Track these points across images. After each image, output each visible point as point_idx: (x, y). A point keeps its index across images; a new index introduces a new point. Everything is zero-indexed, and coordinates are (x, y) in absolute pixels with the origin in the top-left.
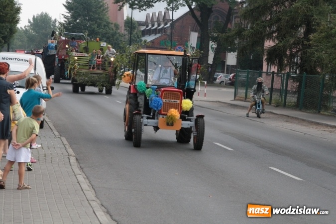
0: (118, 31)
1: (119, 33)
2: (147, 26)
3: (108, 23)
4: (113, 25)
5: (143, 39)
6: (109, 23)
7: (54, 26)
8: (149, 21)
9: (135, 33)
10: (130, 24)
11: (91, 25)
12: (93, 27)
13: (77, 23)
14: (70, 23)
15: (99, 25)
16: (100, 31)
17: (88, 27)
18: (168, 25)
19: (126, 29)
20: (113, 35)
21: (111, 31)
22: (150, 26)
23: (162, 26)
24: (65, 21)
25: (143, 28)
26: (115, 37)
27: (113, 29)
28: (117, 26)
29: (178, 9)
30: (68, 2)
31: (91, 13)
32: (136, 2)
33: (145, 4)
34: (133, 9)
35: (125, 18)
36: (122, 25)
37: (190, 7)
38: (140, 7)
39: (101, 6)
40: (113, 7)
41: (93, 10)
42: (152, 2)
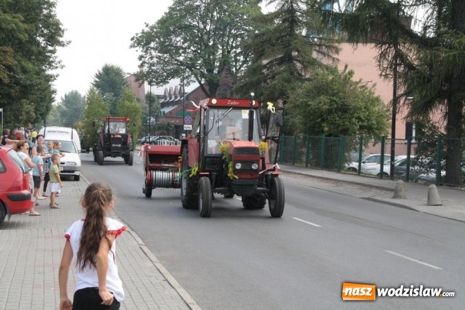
2: (166, 99)
5: (162, 110)
8: (167, 95)
9: (154, 105)
10: (150, 98)
18: (184, 98)
19: (147, 103)
22: (168, 99)
23: (178, 98)
25: (162, 101)
29: (189, 84)
30: (96, 81)
31: (116, 90)
32: (154, 80)
33: (161, 82)
34: (151, 85)
35: (146, 93)
36: (143, 99)
37: (200, 82)
38: (157, 84)
39: (124, 84)
40: (134, 85)
41: (118, 87)
42: (168, 79)
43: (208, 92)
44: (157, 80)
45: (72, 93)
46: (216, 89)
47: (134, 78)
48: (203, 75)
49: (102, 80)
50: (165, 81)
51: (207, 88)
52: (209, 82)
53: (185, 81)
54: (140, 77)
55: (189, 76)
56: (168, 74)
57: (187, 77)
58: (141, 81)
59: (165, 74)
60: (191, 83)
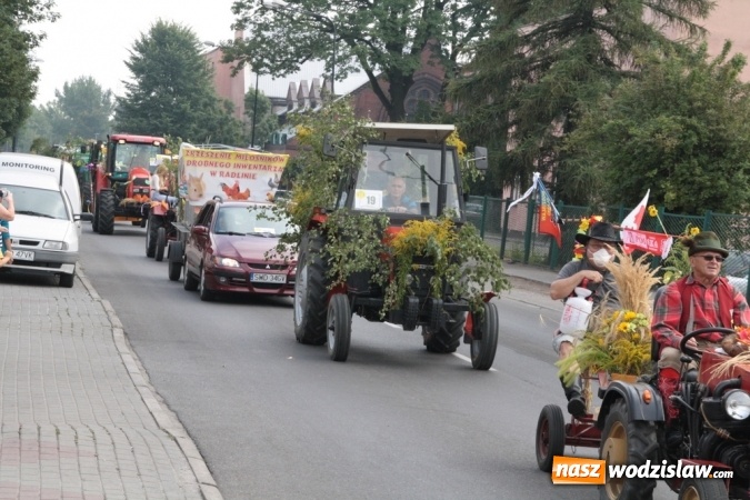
0: (233, 115)
1: (233, 119)
2: (290, 107)
3: (212, 100)
4: (222, 104)
5: (281, 132)
6: (214, 99)
7: (107, 103)
8: (294, 98)
9: (264, 120)
10: (255, 102)
11: (179, 102)
12: (183, 106)
13: (152, 98)
14: (137, 98)
15: (194, 105)
16: (196, 115)
17: (172, 107)
19: (247, 113)
20: (222, 123)
21: (219, 116)
22: (295, 107)
23: (319, 107)
24: (129, 95)
25: (281, 111)
26: (226, 128)
27: (221, 112)
28: (229, 106)
29: (346, 76)
30: (135, 58)
31: (179, 80)
32: (266, 61)
33: (283, 66)
34: (259, 73)
35: (247, 91)
36: (239, 103)
37: (369, 73)
38: (273, 71)
39: (200, 67)
40: (222, 70)
41: (184, 73)
42: (297, 61)
43: (387, 95)
44: (272, 61)
45: (80, 83)
46: (405, 91)
47: (220, 54)
48: (377, 57)
49: (147, 55)
50: (290, 67)
51: (385, 86)
52: (392, 74)
53: (337, 69)
54: (234, 54)
55: (347, 57)
56: (297, 49)
57: (341, 60)
58: (236, 63)
59: (292, 49)
60: (349, 72)
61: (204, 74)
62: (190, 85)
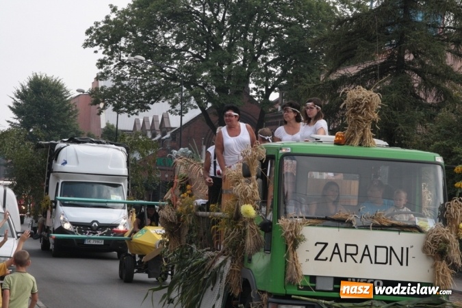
6: (79, 132)
8: (139, 130)
12: (55, 138)
13: (30, 133)
18: (168, 135)
23: (158, 136)
30: (17, 104)
31: (51, 119)
32: (124, 103)
33: (137, 106)
34: (119, 112)
35: (103, 126)
36: (96, 135)
37: (202, 109)
38: (129, 110)
41: (55, 114)
42: (148, 102)
44: (128, 103)
48: (210, 97)
50: (142, 107)
55: (188, 97)
56: (147, 94)
58: (102, 105)
60: (189, 109)
61: (70, 114)
62: (60, 123)
